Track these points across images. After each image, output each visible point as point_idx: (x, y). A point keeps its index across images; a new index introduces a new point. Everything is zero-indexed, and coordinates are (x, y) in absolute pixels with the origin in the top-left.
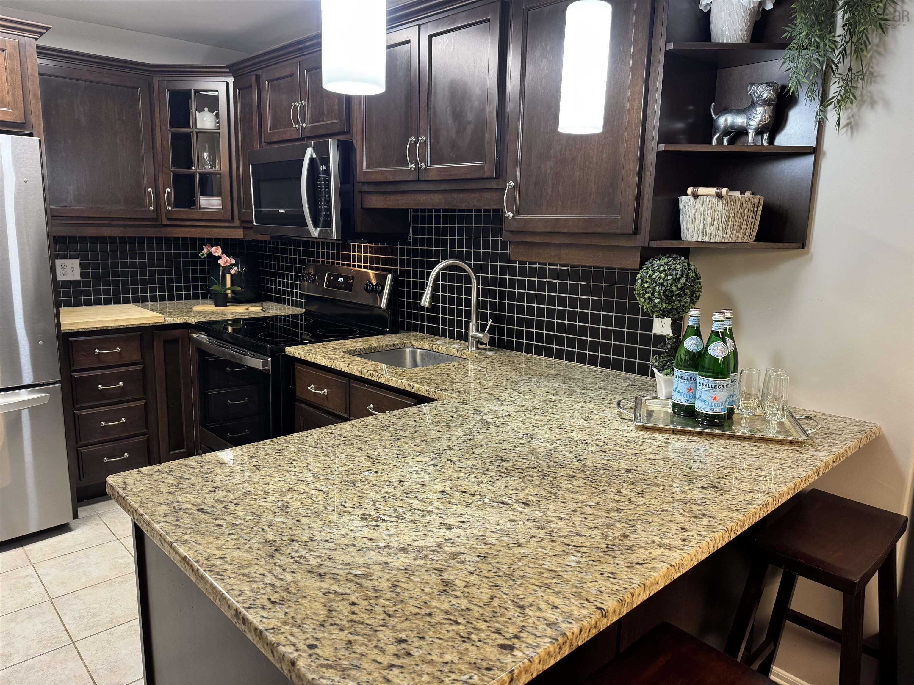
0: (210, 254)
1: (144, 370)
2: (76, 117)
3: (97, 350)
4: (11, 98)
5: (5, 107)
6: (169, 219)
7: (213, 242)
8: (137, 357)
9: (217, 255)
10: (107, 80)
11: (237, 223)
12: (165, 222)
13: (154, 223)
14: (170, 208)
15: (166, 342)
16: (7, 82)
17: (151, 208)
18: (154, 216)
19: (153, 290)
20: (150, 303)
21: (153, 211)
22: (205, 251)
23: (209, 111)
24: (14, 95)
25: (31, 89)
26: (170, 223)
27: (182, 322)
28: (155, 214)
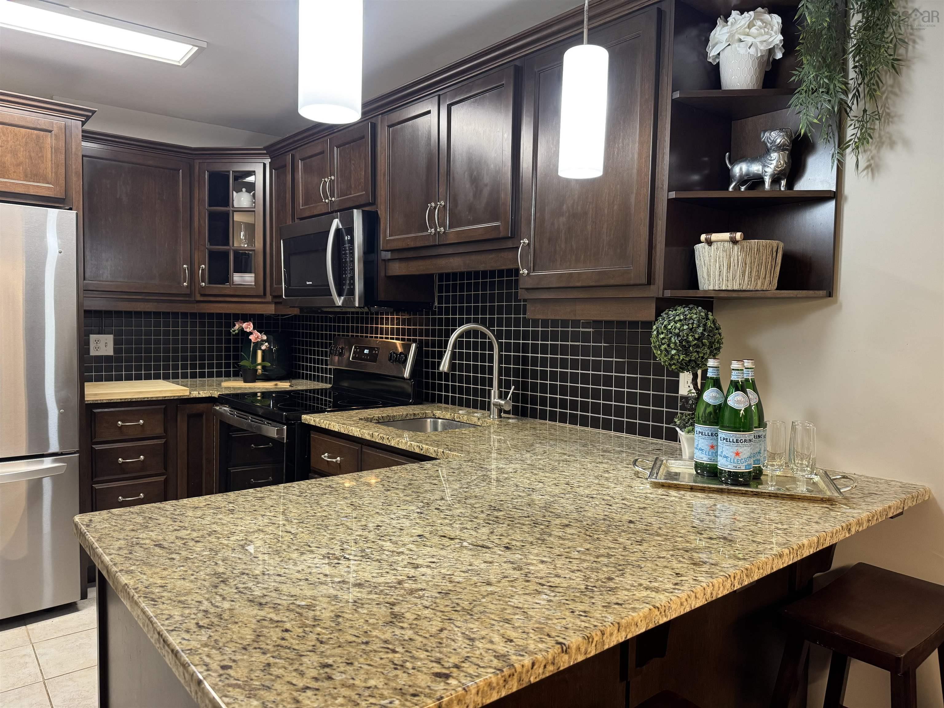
0: (242, 331)
1: (166, 444)
2: (118, 197)
3: (119, 422)
4: (53, 174)
5: (48, 183)
6: (202, 295)
7: (245, 318)
8: (159, 431)
9: (248, 330)
10: (150, 162)
11: (269, 298)
12: (199, 298)
13: (187, 299)
14: (203, 284)
15: (190, 416)
16: (52, 161)
17: (185, 284)
18: (188, 292)
19: (184, 367)
20: (180, 380)
21: (187, 287)
22: (237, 327)
23: (247, 191)
24: (56, 173)
25: (74, 167)
26: (202, 299)
27: (207, 396)
28: (189, 290)
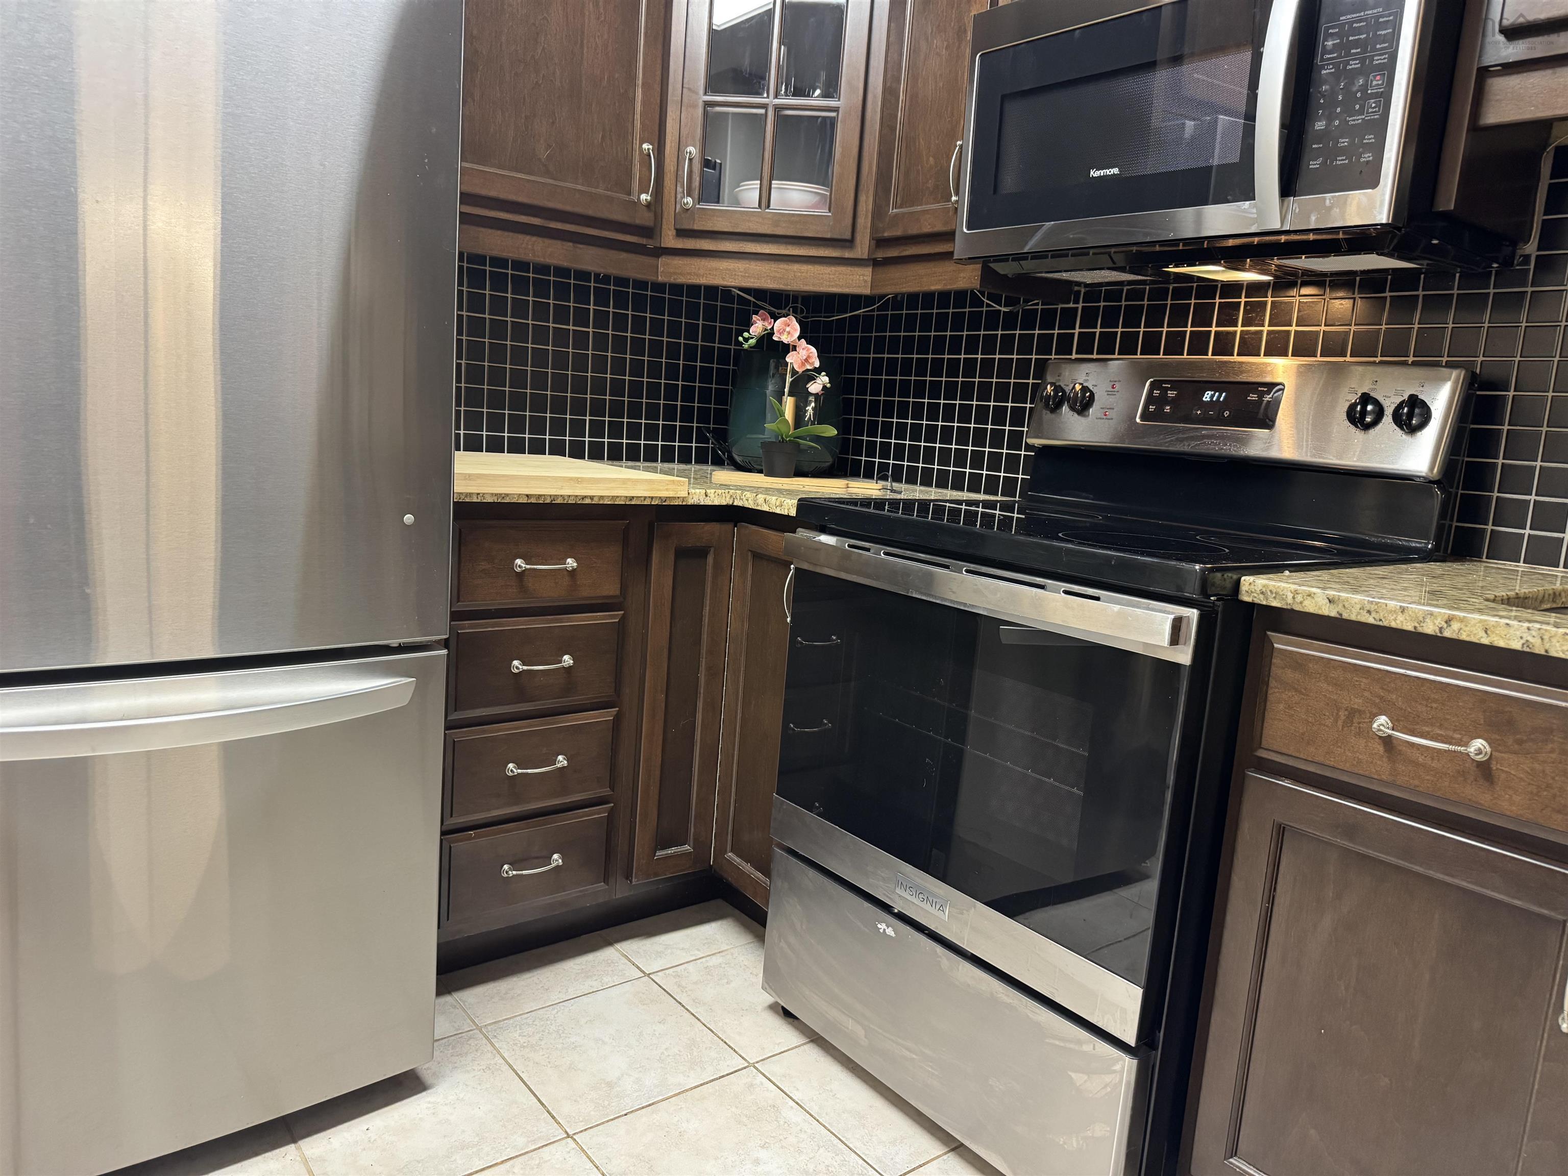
0: (767, 338)
1: (621, 627)
3: (519, 562)
6: (682, 233)
7: (782, 305)
8: (610, 588)
9: (785, 339)
11: (862, 248)
12: (669, 240)
13: (642, 241)
14: (690, 200)
15: (682, 554)
17: (644, 197)
18: (648, 219)
21: (648, 205)
22: (758, 327)
26: (681, 244)
27: (725, 503)
28: (651, 215)
